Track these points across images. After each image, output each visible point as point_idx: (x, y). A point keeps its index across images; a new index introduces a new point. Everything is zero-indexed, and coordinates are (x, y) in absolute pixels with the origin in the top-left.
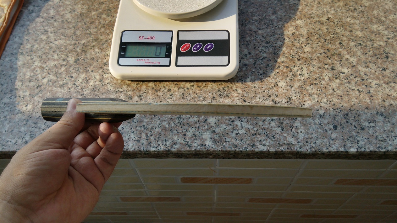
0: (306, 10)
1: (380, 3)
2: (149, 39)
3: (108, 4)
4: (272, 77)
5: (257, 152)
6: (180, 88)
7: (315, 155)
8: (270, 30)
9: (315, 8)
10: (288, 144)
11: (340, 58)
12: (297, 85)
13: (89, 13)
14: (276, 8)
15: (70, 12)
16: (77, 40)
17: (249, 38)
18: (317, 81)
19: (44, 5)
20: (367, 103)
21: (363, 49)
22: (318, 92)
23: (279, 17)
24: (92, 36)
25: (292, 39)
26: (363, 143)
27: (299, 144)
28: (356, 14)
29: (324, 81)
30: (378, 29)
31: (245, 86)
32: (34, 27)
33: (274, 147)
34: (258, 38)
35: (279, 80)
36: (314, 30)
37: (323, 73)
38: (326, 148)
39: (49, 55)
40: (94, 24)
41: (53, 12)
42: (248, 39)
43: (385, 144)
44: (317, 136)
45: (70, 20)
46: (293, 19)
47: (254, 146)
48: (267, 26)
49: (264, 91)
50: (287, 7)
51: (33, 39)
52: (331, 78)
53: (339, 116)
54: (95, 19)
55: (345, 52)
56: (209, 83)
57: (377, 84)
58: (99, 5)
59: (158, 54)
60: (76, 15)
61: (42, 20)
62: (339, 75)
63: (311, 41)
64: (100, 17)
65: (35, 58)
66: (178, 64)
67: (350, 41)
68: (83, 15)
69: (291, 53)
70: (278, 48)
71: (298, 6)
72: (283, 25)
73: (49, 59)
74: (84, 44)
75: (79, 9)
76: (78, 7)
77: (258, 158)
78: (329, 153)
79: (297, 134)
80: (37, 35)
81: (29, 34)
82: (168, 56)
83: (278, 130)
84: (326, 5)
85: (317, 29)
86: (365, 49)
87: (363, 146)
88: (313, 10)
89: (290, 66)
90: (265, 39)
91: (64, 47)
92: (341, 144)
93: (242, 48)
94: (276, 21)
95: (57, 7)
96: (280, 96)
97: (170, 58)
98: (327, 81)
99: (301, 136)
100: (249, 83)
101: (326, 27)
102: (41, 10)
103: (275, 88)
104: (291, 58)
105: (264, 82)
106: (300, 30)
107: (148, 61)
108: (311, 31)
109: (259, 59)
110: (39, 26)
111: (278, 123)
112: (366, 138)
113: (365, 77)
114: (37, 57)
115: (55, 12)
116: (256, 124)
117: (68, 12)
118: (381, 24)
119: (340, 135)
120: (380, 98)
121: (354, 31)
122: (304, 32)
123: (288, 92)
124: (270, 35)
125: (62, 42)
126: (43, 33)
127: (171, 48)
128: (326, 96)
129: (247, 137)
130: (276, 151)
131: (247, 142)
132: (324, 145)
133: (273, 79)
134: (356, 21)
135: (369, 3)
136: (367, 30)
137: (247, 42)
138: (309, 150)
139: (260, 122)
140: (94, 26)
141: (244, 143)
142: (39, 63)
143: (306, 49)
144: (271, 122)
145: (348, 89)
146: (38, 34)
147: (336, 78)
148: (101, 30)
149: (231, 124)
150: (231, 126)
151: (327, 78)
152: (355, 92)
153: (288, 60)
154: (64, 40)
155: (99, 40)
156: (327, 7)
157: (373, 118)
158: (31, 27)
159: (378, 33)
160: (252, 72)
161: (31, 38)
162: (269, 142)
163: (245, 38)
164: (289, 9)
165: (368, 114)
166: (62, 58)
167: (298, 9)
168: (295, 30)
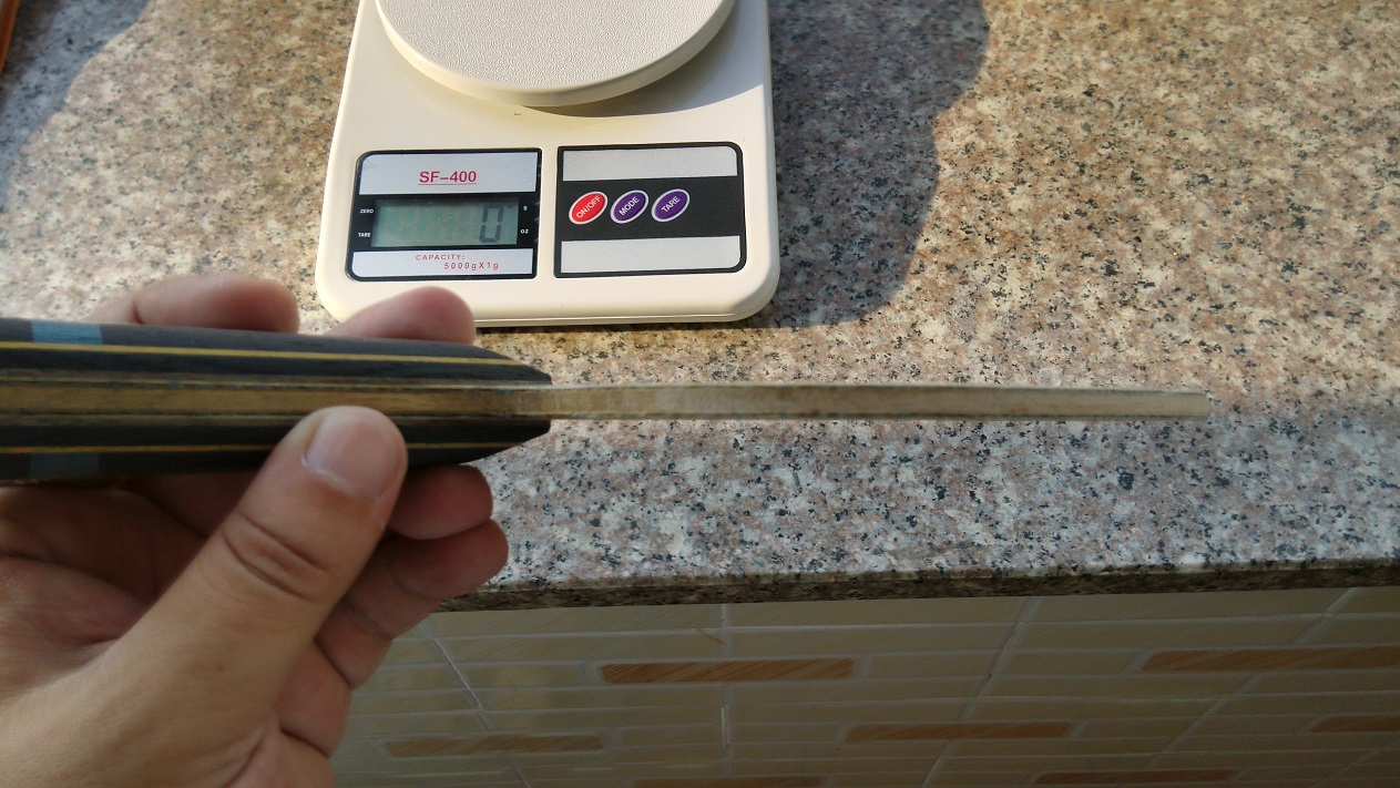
0: (1010, 63)
1: (1269, 30)
2: (456, 179)
3: (309, 57)
4: (897, 307)
5: (856, 578)
6: (575, 354)
7: (1057, 582)
8: (886, 137)
9: (1041, 55)
10: (962, 545)
11: (1135, 231)
12: (986, 330)
13: (241, 92)
14: (905, 56)
15: (172, 91)
16: (200, 191)
17: (815, 167)
18: (1057, 314)
19: (82, 67)
20: (1236, 390)
21: (1213, 197)
22: (1063, 355)
23: (917, 88)
24: (255, 173)
25: (965, 166)
26: (1225, 534)
27: (1002, 542)
28: (1185, 74)
29: (1082, 315)
30: (1265, 123)
31: (804, 341)
32: (47, 146)
33: (913, 556)
34: (845, 168)
35: (923, 316)
36: (1042, 132)
37: (1076, 285)
38: (1095, 556)
39: (103, 248)
40: (261, 130)
41: (112, 90)
42: (810, 169)
43: (1302, 536)
44: (1064, 515)
45: (174, 118)
46: (967, 93)
47: (842, 556)
48: (875, 124)
49: (873, 357)
50: (946, 53)
51: (41, 190)
52: (1107, 304)
53: (1139, 439)
54: (265, 113)
55: (1152, 210)
56: (679, 332)
57: (1269, 322)
58: (278, 62)
59: (490, 234)
60: (195, 100)
61: (73, 120)
62: (1132, 290)
63: (1032, 174)
64: (283, 105)
65: (53, 261)
66: (564, 270)
67: (1169, 170)
68: (221, 100)
69: (964, 217)
70: (917, 200)
71: (981, 47)
72: (930, 117)
73: (100, 261)
74: (227, 205)
75: (204, 77)
76: (202, 70)
77: (859, 597)
78: (1106, 573)
79: (991, 506)
80: (56, 176)
81: (27, 171)
82: (528, 240)
83: (927, 495)
84: (1081, 41)
85: (1051, 129)
86: (1222, 196)
87: (1227, 545)
88: (1034, 60)
89: (960, 266)
90: (869, 171)
91: (156, 217)
92: (1148, 538)
93: (788, 203)
94: (907, 102)
95: (125, 72)
96: (928, 372)
97: (535, 247)
98: (1091, 314)
99: (1007, 514)
100: (820, 330)
101: (1084, 122)
102: (68, 85)
103: (910, 346)
104: (963, 234)
105: (872, 325)
106: (991, 135)
107: (457, 261)
108: (1030, 138)
109: (851, 241)
110: (62, 142)
111: (923, 471)
112: (1234, 517)
113: (1226, 298)
114: (60, 257)
115: (119, 91)
116: (846, 474)
117: (168, 89)
118: (1276, 105)
119: (1143, 508)
120: (1281, 369)
121: (1181, 133)
122: (1006, 139)
123: (958, 359)
124: (888, 154)
125: (147, 198)
126: (77, 169)
127: (535, 211)
128: (1089, 370)
129: (816, 525)
130: (920, 573)
131: (819, 542)
132: (1088, 545)
133: (903, 313)
134: (1186, 96)
135: (1232, 29)
136: (1225, 127)
137: (807, 180)
138: (1036, 565)
139: (861, 468)
140: (262, 138)
141: (809, 545)
142: (65, 276)
143: (1014, 202)
144: (899, 466)
145: (1168, 341)
146: (60, 173)
147: (1125, 304)
148: (286, 150)
149: (759, 479)
150: (760, 485)
151: (1090, 305)
152: (1190, 352)
153: (953, 242)
154: (153, 191)
155: (280, 188)
156: (1086, 48)
157: (1257, 444)
158: (32, 146)
159: (1266, 137)
160: (828, 288)
161: (34, 187)
162: (896, 540)
163: (800, 166)
164: (953, 59)
165: (1239, 428)
166: (147, 259)
167: (982, 59)
168: (976, 133)
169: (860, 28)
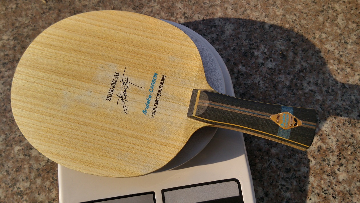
36: (345, 138)
63: (344, 160)
70: (304, 179)
85: (349, 136)
88: (337, 100)
106: (327, 141)
108: (341, 141)
122: (333, 143)
137: (259, 172)
140: (24, 176)
143: (340, 176)
148: (36, 182)
169: (266, 87)
